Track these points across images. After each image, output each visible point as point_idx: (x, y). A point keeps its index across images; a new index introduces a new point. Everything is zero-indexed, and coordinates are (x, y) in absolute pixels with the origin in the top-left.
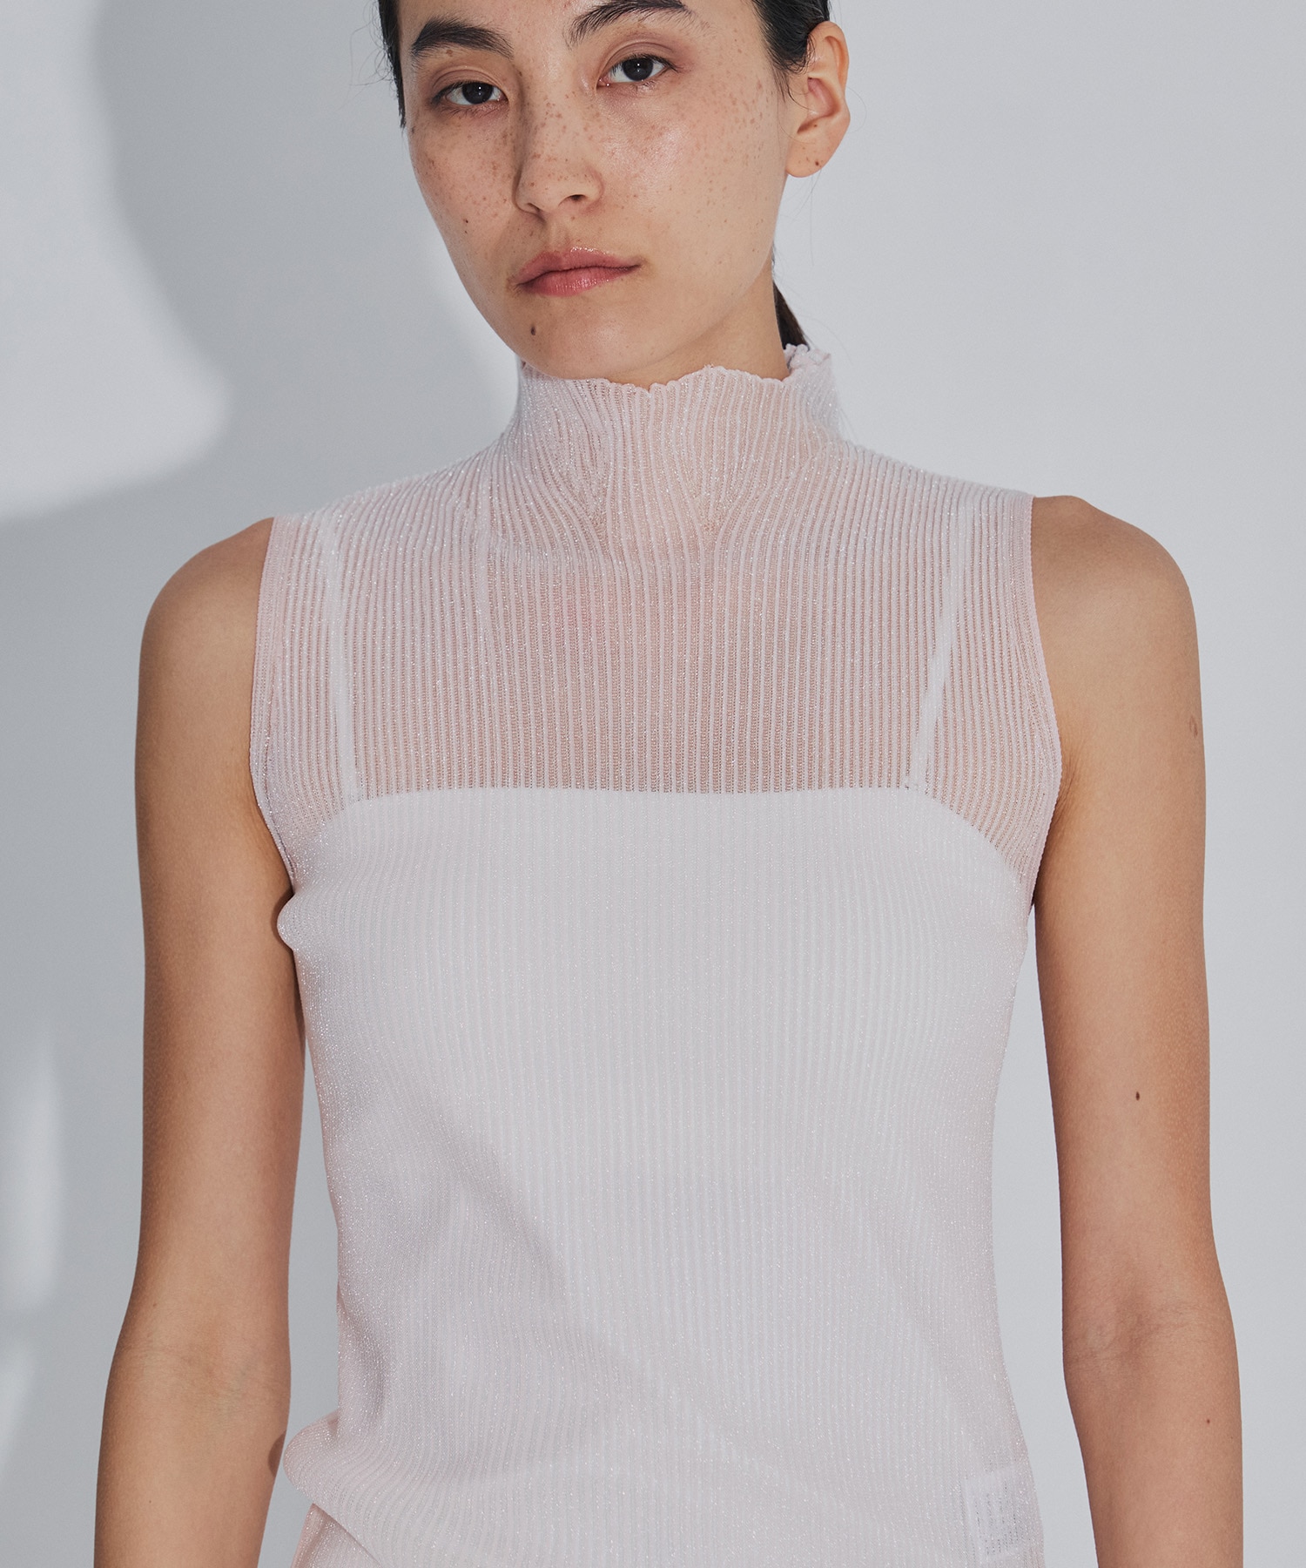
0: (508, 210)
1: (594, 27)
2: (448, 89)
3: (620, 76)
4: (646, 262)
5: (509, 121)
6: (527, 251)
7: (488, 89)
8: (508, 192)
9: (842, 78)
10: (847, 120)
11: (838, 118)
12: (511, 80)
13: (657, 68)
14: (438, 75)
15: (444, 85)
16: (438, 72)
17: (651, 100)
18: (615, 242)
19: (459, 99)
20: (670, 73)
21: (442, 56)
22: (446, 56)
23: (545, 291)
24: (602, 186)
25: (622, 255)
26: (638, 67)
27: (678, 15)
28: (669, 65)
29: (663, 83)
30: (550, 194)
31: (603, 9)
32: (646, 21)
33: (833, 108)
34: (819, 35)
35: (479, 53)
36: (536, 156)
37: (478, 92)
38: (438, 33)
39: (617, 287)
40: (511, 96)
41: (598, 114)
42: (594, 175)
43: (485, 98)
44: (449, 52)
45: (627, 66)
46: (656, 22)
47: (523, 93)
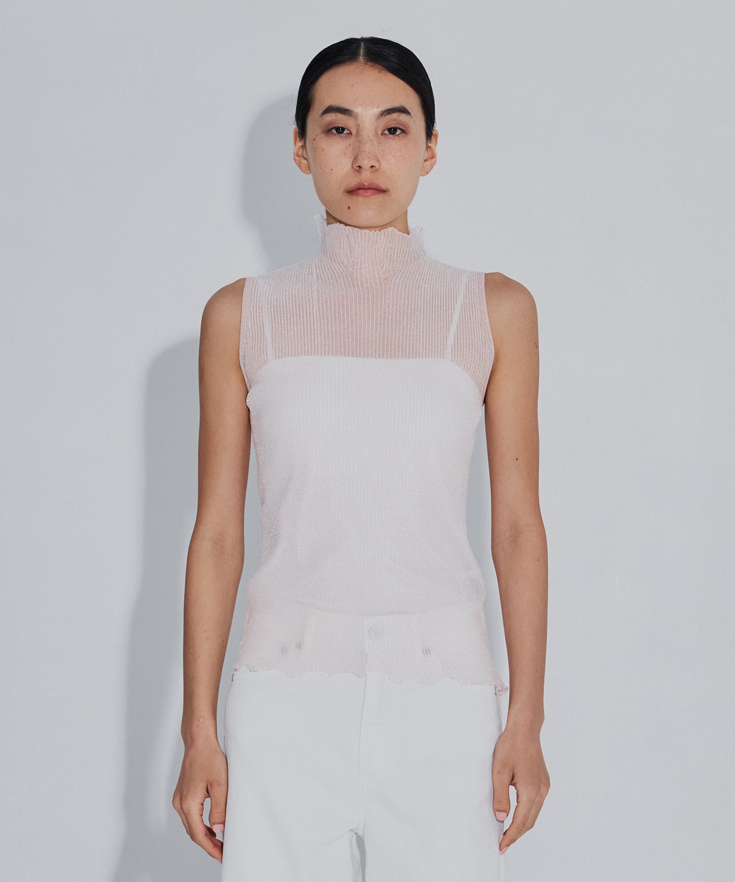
0: (348, 168)
1: (385, 116)
2: (332, 128)
3: (387, 132)
4: (389, 191)
5: (352, 140)
6: (353, 182)
7: (343, 129)
8: (350, 164)
10: (436, 162)
11: (434, 160)
12: (355, 127)
13: (399, 132)
16: (331, 122)
17: (394, 143)
19: (334, 131)
20: (404, 134)
21: (331, 117)
22: (334, 117)
23: (357, 195)
24: (380, 164)
25: (384, 187)
26: (392, 131)
27: (408, 116)
28: (403, 131)
29: (400, 137)
30: (366, 163)
31: (388, 110)
32: (399, 117)
33: (433, 157)
35: (346, 118)
36: (364, 152)
37: (340, 130)
38: (330, 110)
39: (379, 198)
40: (354, 132)
41: (381, 143)
42: (378, 160)
43: (342, 133)
44: (336, 116)
45: (389, 130)
46: (403, 117)
47: (358, 132)
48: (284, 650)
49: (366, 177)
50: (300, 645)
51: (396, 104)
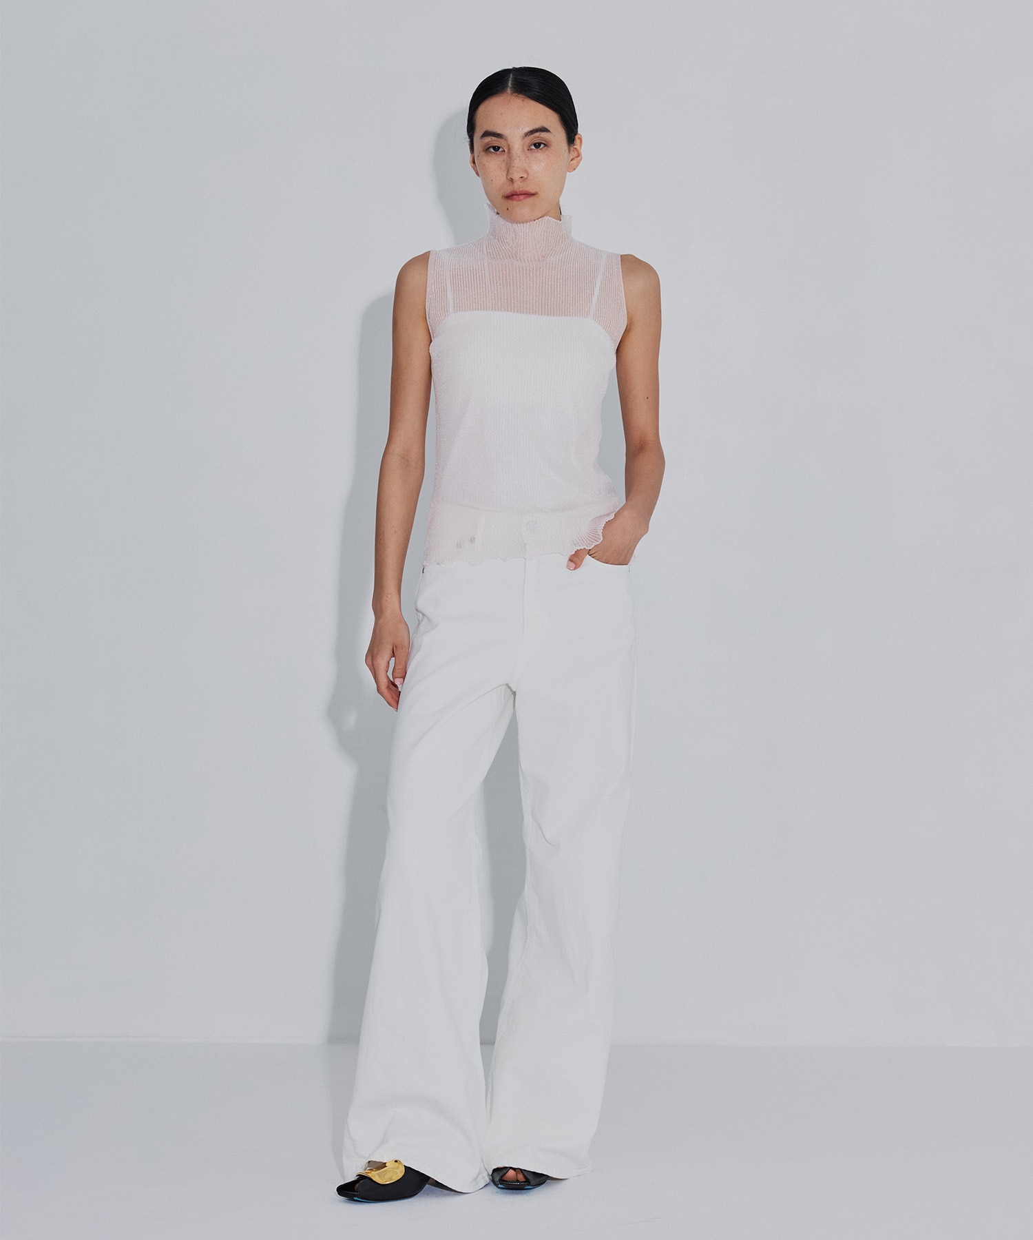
0: (504, 178)
1: (531, 135)
2: (489, 148)
3: (533, 147)
4: (537, 194)
5: (505, 156)
6: (508, 190)
7: (499, 148)
8: (505, 175)
9: (581, 148)
10: (581, 158)
11: (579, 158)
12: (507, 147)
13: (542, 146)
14: (487, 144)
15: (489, 146)
17: (540, 155)
18: (531, 189)
19: (492, 150)
20: (546, 147)
21: (488, 139)
22: (490, 140)
23: (512, 199)
24: (528, 175)
25: (533, 192)
26: (537, 145)
27: (549, 133)
28: (546, 145)
29: (544, 149)
30: (516, 176)
31: (531, 131)
32: (541, 134)
33: (579, 155)
34: (577, 137)
35: (499, 139)
36: (514, 167)
37: (496, 149)
38: (487, 134)
39: (530, 200)
40: (506, 150)
41: (528, 157)
42: (526, 172)
43: (499, 150)
44: (491, 138)
45: (535, 145)
46: (544, 135)
47: (509, 150)
48: (459, 545)
49: (519, 186)
50: (472, 540)
51: (537, 126)
